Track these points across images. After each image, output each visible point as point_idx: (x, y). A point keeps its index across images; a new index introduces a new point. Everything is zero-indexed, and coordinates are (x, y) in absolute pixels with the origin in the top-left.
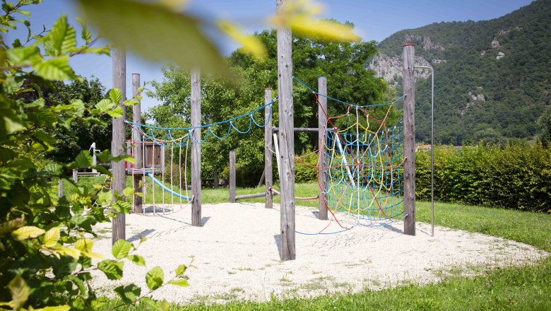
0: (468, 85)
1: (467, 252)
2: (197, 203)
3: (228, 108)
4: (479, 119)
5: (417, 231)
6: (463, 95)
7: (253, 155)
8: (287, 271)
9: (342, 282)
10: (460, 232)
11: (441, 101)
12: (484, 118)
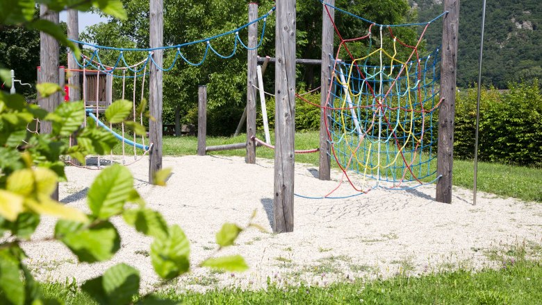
0: (511, 9)
1: (526, 227)
2: (157, 154)
3: (195, 31)
4: (523, 54)
5: (453, 198)
6: (503, 22)
7: (227, 95)
8: (284, 247)
9: (361, 263)
10: (510, 200)
11: (473, 29)
12: (531, 52)
